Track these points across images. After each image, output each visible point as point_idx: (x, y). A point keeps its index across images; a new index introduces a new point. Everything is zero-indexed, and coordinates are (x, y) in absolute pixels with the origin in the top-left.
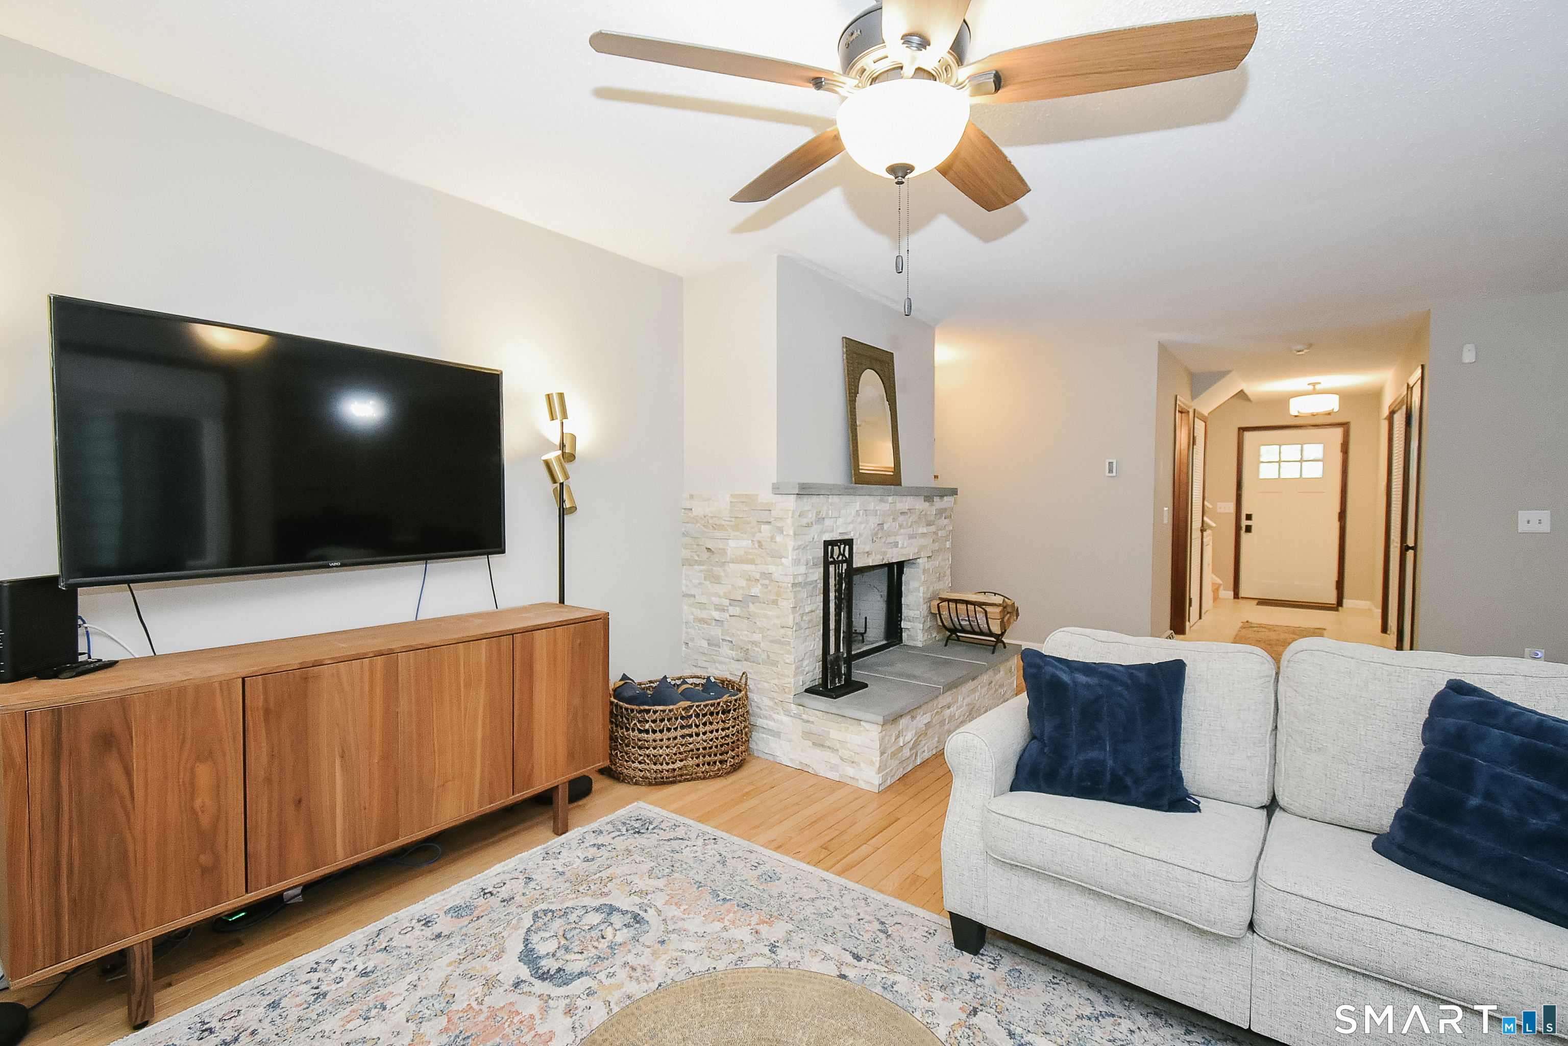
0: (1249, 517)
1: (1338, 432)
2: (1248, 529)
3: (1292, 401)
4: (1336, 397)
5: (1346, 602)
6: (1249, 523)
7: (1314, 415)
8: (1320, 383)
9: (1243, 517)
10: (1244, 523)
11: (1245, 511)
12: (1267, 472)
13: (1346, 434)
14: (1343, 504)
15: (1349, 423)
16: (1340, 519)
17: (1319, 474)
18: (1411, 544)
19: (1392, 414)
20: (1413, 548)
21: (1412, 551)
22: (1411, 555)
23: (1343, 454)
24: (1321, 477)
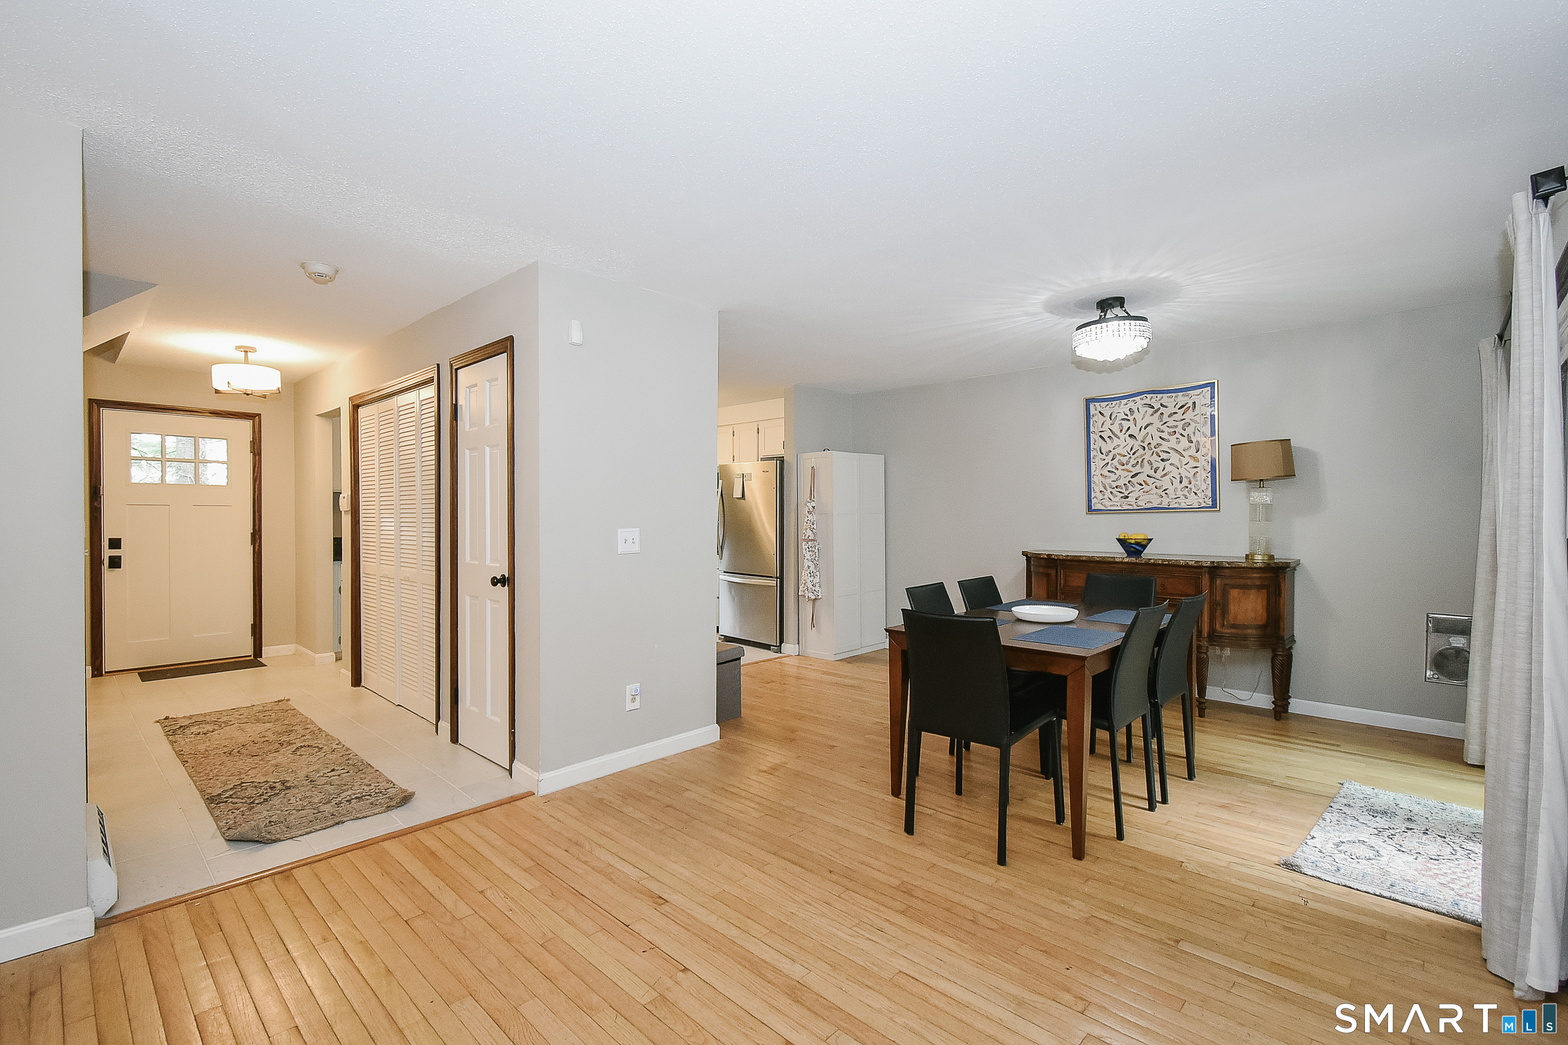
0: (115, 543)
1: (247, 425)
2: (115, 563)
4: (275, 374)
5: (267, 652)
6: (115, 552)
7: (248, 394)
8: (255, 348)
9: (105, 544)
10: (107, 553)
11: (108, 533)
12: (142, 474)
13: (257, 430)
14: (257, 522)
15: (259, 415)
16: (254, 542)
17: (223, 481)
18: (503, 576)
19: (356, 408)
20: (506, 581)
21: (504, 586)
22: (503, 592)
23: (254, 455)
24: (226, 485)
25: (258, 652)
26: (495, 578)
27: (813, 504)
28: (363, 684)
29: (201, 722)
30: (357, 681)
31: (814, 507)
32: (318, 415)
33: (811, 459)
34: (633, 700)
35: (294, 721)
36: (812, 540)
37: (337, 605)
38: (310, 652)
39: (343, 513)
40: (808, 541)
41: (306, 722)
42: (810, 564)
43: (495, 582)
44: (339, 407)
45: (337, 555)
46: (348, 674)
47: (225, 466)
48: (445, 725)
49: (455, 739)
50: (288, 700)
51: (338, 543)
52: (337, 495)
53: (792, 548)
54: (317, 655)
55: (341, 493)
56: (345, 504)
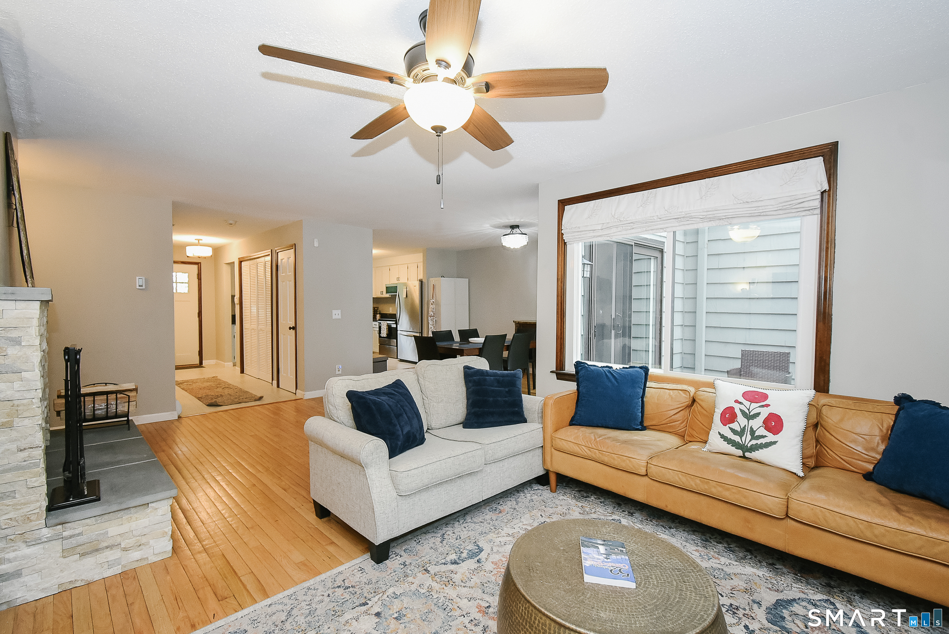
1: (195, 267)
3: (187, 248)
4: (210, 249)
5: (204, 362)
7: (199, 258)
8: (202, 240)
13: (199, 269)
14: (200, 308)
15: (200, 263)
16: (199, 317)
17: (186, 291)
18: (293, 326)
19: (241, 262)
20: (294, 328)
21: (293, 330)
22: (293, 332)
23: (199, 280)
24: (187, 292)
25: (201, 363)
26: (290, 327)
27: (433, 300)
28: (245, 373)
29: (187, 382)
30: (242, 371)
31: (433, 302)
32: (227, 264)
33: (433, 281)
34: (339, 371)
35: (221, 382)
36: (433, 316)
37: (233, 342)
38: (223, 363)
39: (236, 304)
40: (431, 317)
41: (225, 382)
42: (432, 326)
43: (290, 328)
44: (233, 261)
45: (234, 322)
46: (238, 369)
47: (187, 285)
48: (275, 382)
49: (278, 386)
50: (217, 377)
51: (234, 317)
52: (233, 297)
53: (426, 320)
54: (225, 363)
55: (235, 296)
56: (237, 300)
